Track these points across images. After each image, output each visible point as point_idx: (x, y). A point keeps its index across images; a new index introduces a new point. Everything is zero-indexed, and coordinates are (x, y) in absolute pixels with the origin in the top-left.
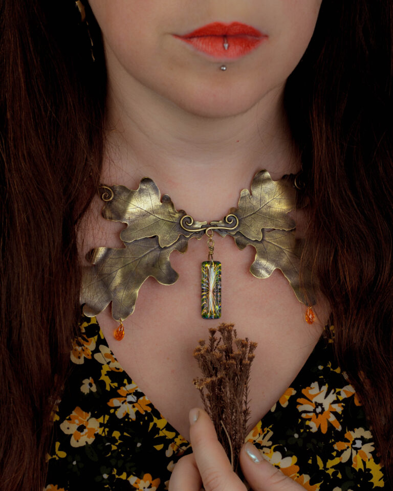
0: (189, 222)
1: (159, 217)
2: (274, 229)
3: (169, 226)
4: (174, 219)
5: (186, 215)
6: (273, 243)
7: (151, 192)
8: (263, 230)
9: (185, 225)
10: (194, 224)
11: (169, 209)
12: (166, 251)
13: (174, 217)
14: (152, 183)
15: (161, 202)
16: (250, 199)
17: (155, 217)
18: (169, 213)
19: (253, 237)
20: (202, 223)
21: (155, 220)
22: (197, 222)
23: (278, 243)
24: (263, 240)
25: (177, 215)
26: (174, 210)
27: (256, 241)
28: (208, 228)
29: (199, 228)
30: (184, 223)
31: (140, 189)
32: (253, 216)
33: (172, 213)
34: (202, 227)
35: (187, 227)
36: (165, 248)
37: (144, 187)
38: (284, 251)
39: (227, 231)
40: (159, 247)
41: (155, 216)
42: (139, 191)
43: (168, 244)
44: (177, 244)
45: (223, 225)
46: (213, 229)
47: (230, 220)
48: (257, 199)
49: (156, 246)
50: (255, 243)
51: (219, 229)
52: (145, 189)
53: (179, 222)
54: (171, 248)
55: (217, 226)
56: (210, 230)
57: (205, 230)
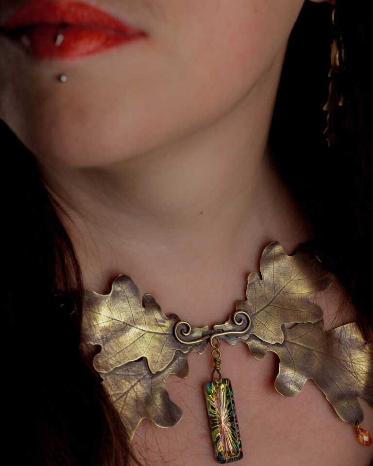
0: (185, 331)
1: (144, 329)
2: (297, 324)
3: (160, 340)
4: (164, 329)
5: (179, 321)
6: (298, 343)
7: (128, 293)
8: (283, 327)
9: (180, 335)
10: (192, 332)
11: (155, 315)
12: (160, 378)
13: (164, 326)
14: (129, 282)
15: (144, 306)
16: (260, 284)
17: (138, 331)
18: (156, 321)
19: (272, 339)
20: (202, 329)
21: (139, 333)
22: (196, 329)
23: (304, 343)
24: (285, 341)
25: (168, 324)
26: (162, 316)
27: (277, 344)
28: (211, 335)
29: (199, 339)
30: (179, 332)
31: (114, 291)
32: (267, 308)
33: (161, 321)
34: (203, 336)
35: (183, 338)
36: (158, 373)
37: (119, 289)
38: (314, 352)
39: (237, 336)
40: (150, 372)
41: (137, 328)
42: (113, 295)
43: (162, 367)
44: (173, 365)
45: (231, 327)
46: (217, 336)
47: (238, 320)
48: (269, 283)
49: (145, 372)
50: (276, 348)
51: (226, 335)
52: (120, 291)
53: (171, 332)
54: (166, 372)
55: (223, 331)
56: (215, 337)
57: (208, 340)
